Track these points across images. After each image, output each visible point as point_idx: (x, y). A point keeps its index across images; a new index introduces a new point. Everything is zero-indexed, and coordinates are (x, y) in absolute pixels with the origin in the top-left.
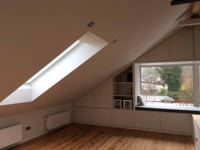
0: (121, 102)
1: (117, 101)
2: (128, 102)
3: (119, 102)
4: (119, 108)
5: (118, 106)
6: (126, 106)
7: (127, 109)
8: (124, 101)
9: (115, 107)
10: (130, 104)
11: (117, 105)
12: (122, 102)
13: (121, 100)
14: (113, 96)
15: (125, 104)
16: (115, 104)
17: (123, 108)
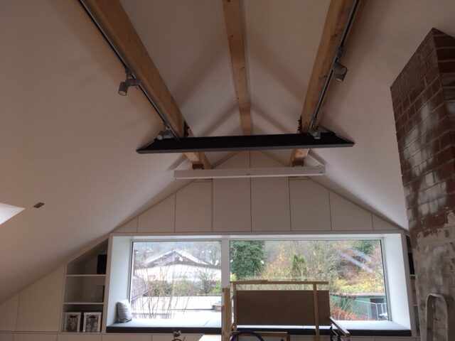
0: (79, 318)
1: (71, 317)
2: (93, 317)
3: (75, 317)
4: (75, 330)
5: (73, 327)
6: (89, 326)
7: (91, 331)
8: (85, 314)
9: (65, 330)
10: (97, 321)
11: (70, 323)
12: (82, 317)
13: (79, 314)
14: (65, 305)
15: (87, 321)
16: (66, 322)
17: (81, 330)
